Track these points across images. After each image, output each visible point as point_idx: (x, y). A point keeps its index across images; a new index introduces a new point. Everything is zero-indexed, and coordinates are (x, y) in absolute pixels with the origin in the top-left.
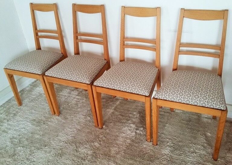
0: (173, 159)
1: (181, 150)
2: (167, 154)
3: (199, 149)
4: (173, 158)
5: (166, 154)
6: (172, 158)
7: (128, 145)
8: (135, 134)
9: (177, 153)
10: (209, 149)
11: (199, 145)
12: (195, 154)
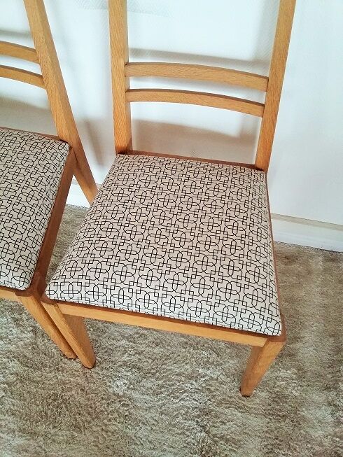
0: (139, 408)
1: (158, 375)
2: (121, 394)
3: (207, 364)
4: (138, 405)
5: (118, 395)
6: (135, 407)
7: (12, 378)
8: (31, 334)
9: (149, 385)
10: (232, 357)
11: (206, 349)
12: (196, 381)
